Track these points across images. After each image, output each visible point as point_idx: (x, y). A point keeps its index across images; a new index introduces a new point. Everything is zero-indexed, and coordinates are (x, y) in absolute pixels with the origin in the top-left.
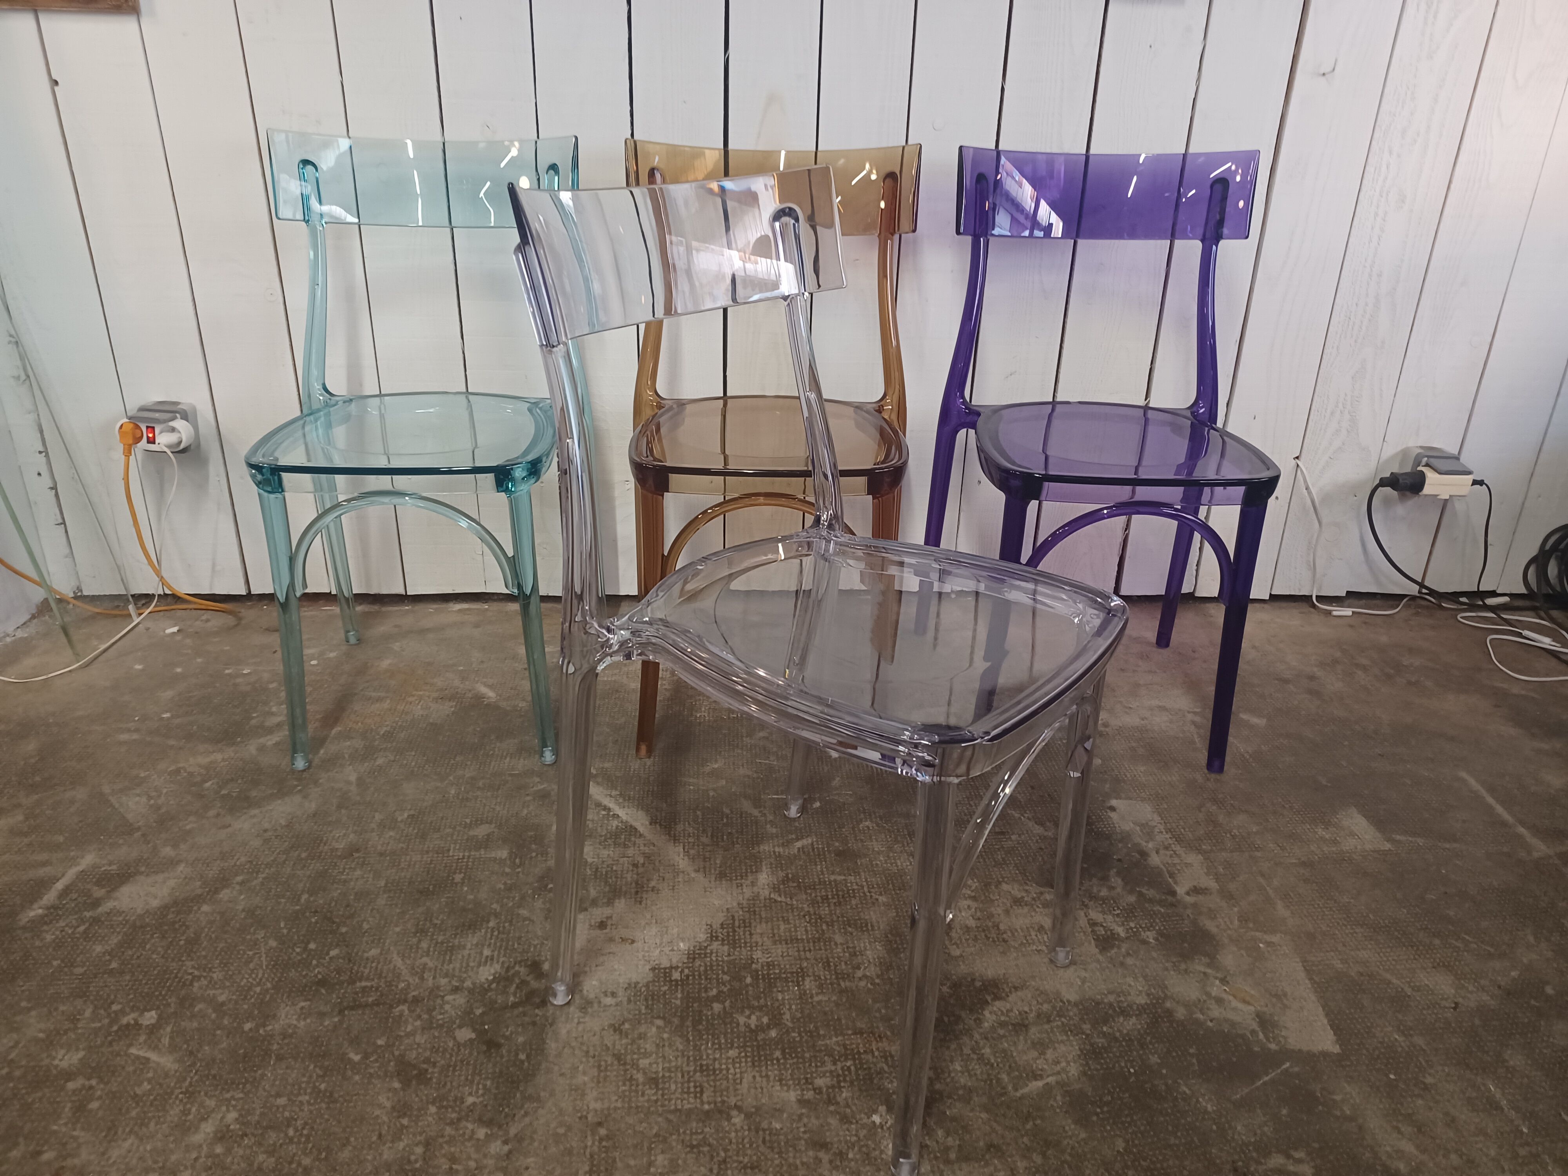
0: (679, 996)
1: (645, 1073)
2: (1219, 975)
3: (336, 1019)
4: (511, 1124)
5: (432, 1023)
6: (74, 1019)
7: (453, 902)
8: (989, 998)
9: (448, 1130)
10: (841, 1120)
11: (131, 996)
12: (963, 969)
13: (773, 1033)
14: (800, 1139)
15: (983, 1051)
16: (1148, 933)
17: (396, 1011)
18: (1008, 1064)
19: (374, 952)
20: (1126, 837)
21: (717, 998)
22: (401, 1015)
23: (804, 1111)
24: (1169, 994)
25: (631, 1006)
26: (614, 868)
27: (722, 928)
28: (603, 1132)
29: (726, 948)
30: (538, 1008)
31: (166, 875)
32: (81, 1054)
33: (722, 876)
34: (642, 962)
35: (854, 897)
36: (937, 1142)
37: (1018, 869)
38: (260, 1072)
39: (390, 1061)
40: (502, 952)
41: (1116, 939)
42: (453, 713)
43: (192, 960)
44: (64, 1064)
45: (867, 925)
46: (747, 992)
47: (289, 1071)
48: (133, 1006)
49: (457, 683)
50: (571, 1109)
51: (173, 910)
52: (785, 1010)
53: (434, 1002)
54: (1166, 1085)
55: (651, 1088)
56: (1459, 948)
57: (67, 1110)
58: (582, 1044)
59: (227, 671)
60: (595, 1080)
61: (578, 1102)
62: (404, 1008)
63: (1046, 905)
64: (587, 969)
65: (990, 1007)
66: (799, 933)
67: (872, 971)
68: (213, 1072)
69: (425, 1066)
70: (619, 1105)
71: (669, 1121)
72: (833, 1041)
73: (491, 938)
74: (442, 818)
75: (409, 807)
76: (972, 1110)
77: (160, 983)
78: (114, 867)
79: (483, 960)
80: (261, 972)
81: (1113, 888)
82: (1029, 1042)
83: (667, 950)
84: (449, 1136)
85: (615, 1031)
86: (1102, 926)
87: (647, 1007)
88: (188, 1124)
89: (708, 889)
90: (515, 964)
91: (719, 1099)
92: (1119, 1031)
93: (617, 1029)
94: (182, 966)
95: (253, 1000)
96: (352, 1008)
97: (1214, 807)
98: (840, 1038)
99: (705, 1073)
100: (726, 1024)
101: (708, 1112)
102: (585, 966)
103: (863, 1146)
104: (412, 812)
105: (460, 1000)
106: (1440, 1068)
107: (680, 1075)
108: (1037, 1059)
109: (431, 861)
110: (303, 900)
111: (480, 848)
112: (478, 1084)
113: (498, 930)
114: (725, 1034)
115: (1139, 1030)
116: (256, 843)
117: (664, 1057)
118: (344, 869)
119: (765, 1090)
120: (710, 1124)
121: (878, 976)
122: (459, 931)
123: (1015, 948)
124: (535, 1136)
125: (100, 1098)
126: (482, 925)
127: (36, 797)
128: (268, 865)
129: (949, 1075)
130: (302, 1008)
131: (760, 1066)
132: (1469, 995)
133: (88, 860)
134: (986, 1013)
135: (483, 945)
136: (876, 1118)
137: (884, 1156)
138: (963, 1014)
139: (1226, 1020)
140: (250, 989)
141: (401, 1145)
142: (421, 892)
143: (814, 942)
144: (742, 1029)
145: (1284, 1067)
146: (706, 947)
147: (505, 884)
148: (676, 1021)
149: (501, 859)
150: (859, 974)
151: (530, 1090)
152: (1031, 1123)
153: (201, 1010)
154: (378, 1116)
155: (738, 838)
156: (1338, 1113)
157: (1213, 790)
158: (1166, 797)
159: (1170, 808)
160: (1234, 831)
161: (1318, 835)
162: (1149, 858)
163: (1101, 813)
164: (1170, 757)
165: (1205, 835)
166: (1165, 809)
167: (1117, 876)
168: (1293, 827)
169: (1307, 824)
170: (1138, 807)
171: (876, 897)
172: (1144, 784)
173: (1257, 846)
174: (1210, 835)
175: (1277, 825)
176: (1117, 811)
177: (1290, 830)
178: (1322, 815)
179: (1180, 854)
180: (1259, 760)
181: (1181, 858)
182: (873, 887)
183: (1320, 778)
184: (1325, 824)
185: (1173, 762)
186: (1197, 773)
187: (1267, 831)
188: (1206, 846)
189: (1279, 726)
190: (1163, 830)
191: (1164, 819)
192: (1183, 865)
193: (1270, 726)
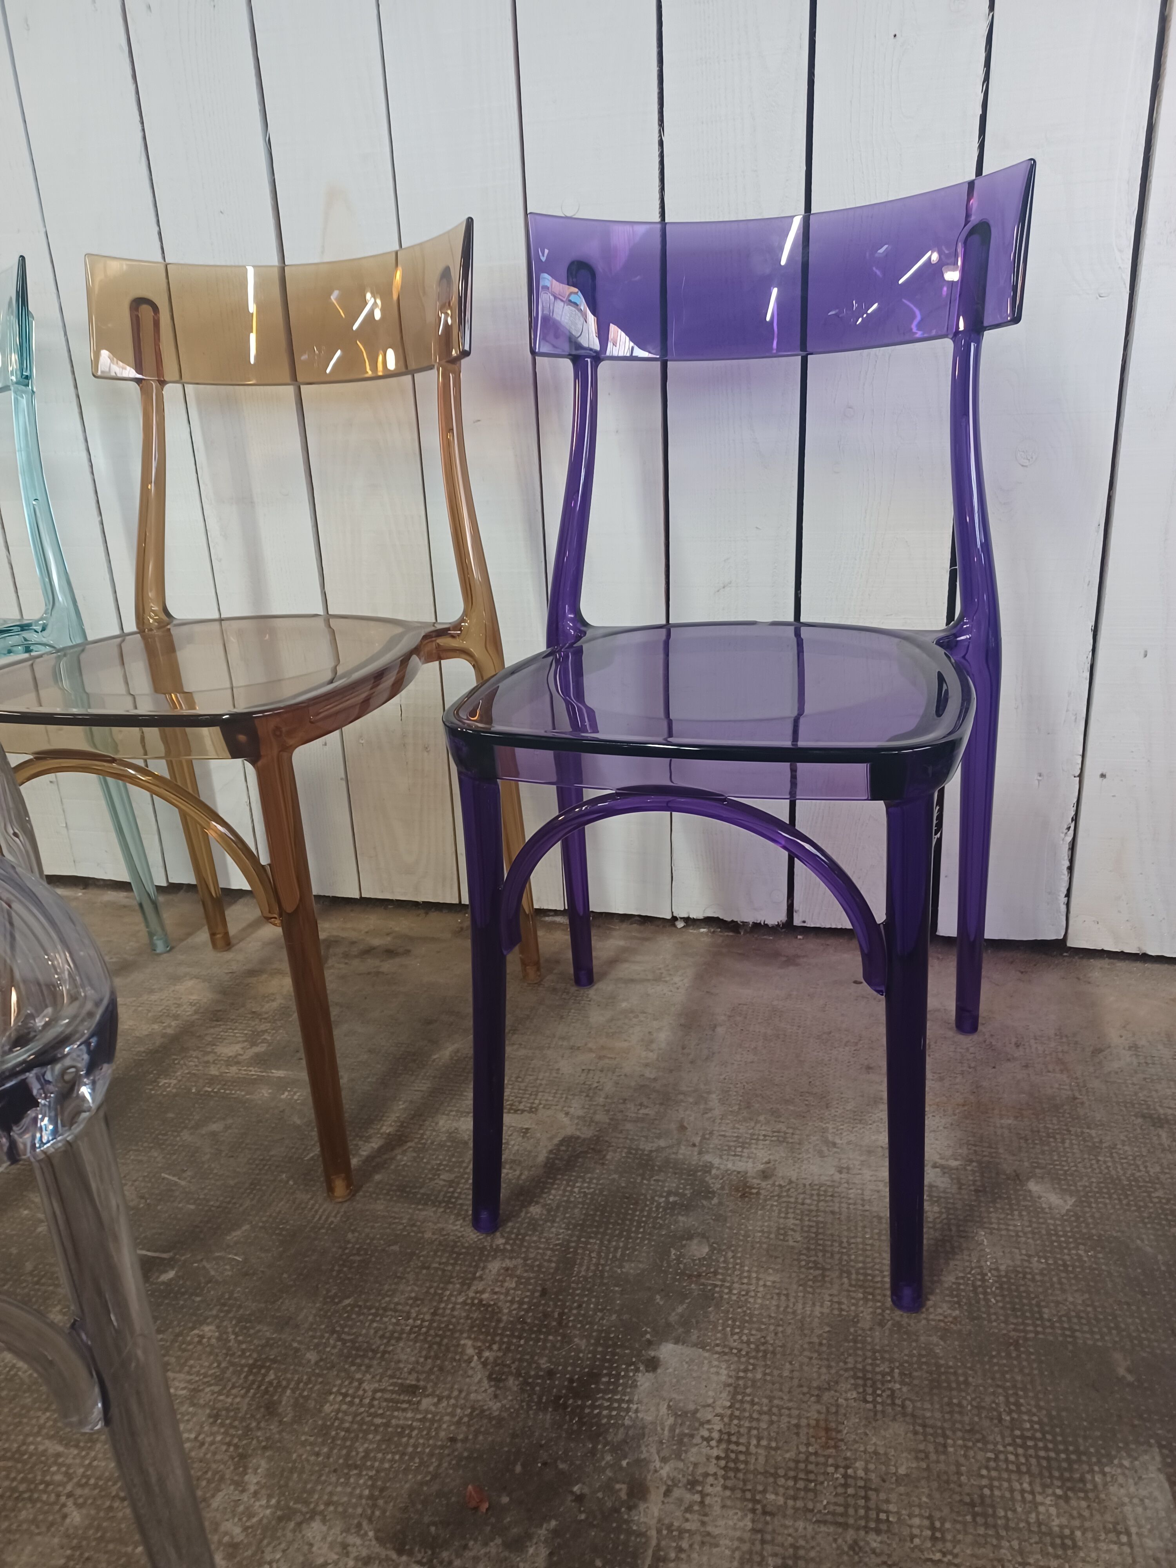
20: (632, 1439)
37: (371, 1488)
97: (853, 1395)
157: (874, 1352)
158: (774, 1353)
159: (765, 1380)
160: (857, 1464)
161: (1038, 1514)
162: (642, 1506)
163: (627, 1370)
164: (841, 1260)
165: (792, 1465)
166: (754, 1381)
167: (546, 1541)
168: (991, 1479)
169: (1027, 1478)
170: (705, 1368)
171: (70, 1507)
172: (751, 1316)
173: (883, 1516)
174: (802, 1466)
175: (958, 1465)
176: (659, 1371)
177: (981, 1488)
178: (1073, 1457)
179: (710, 1506)
180: (1009, 1289)
181: (706, 1519)
182: (86, 1483)
183: (1118, 1356)
184: (1069, 1484)
185: (837, 1273)
186: (870, 1304)
187: (928, 1479)
188: (777, 1494)
189: (1092, 1217)
190: (716, 1435)
191: (737, 1405)
192: (698, 1538)
193: (1076, 1215)
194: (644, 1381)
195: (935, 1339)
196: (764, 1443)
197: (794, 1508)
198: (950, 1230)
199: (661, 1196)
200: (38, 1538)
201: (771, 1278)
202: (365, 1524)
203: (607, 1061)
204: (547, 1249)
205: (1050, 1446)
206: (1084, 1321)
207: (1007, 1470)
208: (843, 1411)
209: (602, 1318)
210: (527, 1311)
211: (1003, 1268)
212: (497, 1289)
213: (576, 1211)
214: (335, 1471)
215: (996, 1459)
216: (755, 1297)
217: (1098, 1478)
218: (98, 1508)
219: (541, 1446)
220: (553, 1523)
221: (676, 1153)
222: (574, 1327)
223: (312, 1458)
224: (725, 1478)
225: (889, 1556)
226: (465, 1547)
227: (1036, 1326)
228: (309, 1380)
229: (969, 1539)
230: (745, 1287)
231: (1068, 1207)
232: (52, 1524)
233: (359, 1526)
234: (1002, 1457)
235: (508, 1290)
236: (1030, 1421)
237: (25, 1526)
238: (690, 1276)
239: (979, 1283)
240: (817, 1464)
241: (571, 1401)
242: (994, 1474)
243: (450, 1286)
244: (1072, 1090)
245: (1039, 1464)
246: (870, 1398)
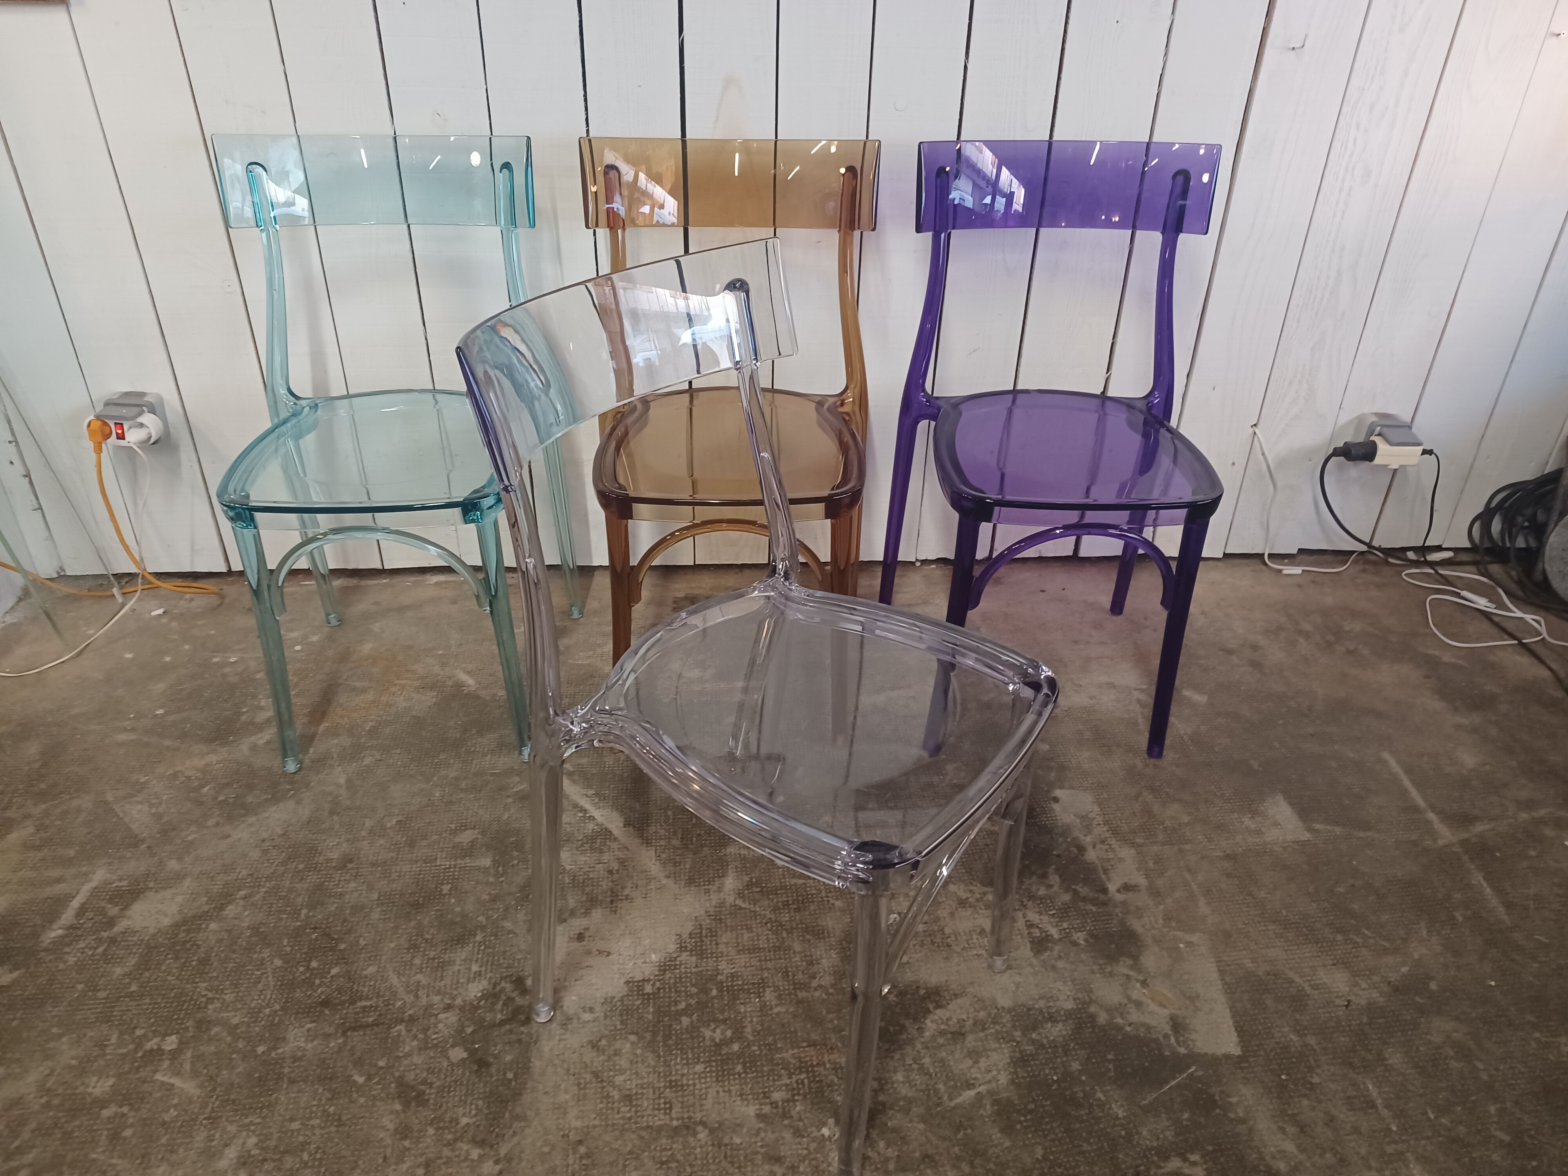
0: (651, 1010)
1: (620, 1090)
2: (1141, 978)
3: (340, 1041)
4: (501, 1144)
5: (427, 1043)
6: (101, 1045)
7: (442, 915)
8: (931, 1006)
9: (446, 1152)
10: (794, 1133)
11: (152, 1020)
12: (909, 976)
13: (736, 1047)
14: (757, 1153)
15: (923, 1061)
16: (1079, 934)
17: (394, 1031)
18: (945, 1074)
19: (372, 969)
20: (1066, 831)
21: (685, 1012)
22: (399, 1036)
23: (761, 1125)
24: (1094, 998)
25: (608, 1022)
26: (591, 876)
27: (691, 938)
28: (582, 1150)
29: (694, 959)
30: (523, 1025)
31: (173, 891)
32: (111, 1081)
33: (691, 881)
34: (617, 976)
35: (813, 902)
36: (879, 1153)
37: (965, 868)
38: (274, 1096)
39: (391, 1083)
40: (489, 967)
41: (1049, 941)
42: (435, 704)
43: (204, 982)
44: (97, 1092)
45: (823, 933)
46: (713, 1005)
47: (300, 1095)
48: (155, 1031)
49: (437, 669)
50: (554, 1127)
51: (184, 928)
52: (746, 1023)
53: (429, 1021)
54: (1084, 1091)
55: (625, 1105)
56: (1358, 943)
57: (103, 1138)
58: (563, 1061)
59: (215, 660)
60: (576, 1098)
61: (560, 1121)
62: (401, 1027)
63: (987, 907)
64: (567, 984)
65: (931, 1017)
66: (761, 942)
67: (827, 980)
68: (232, 1097)
69: (422, 1087)
70: (597, 1122)
71: (642, 1138)
72: (788, 1055)
73: (478, 953)
74: (429, 823)
75: (397, 812)
76: (911, 1121)
77: (177, 1006)
78: (125, 883)
79: (472, 976)
80: (269, 992)
81: (1051, 886)
82: (965, 1050)
83: (640, 961)
84: (447, 1157)
85: (593, 1047)
86: (1038, 927)
87: (622, 1022)
88: (213, 1149)
89: (678, 897)
90: (501, 979)
91: (686, 1115)
92: (1046, 1037)
93: (594, 1045)
94: (196, 988)
95: (263, 1023)
96: (354, 1029)
97: (1151, 797)
98: (796, 1051)
99: (674, 1089)
100: (693, 1038)
101: (676, 1127)
102: (565, 980)
103: (813, 1159)
104: (400, 818)
105: (451, 1018)
106: (1326, 1067)
107: (651, 1091)
108: (971, 1067)
109: (421, 871)
110: (302, 916)
111: (465, 856)
112: (471, 1104)
113: (484, 943)
114: (692, 1049)
115: (1064, 1036)
116: (255, 854)
117: (637, 1073)
118: (340, 881)
119: (727, 1105)
120: (678, 1141)
121: (832, 986)
122: (448, 946)
123: (958, 953)
124: (523, 1155)
125: (132, 1125)
126: (469, 939)
127: (44, 806)
128: (269, 878)
129: (892, 1087)
130: (309, 1030)
131: (723, 1081)
132: (1361, 993)
133: (100, 875)
134: (928, 1021)
135: (471, 960)
136: (825, 1131)
137: (830, 1168)
138: (907, 1023)
139: (1143, 1024)
140: (260, 1011)
141: (404, 1167)
142: (412, 906)
143: (775, 951)
144: (708, 1043)
145: (1191, 1070)
146: (676, 958)
147: (489, 894)
148: (648, 1036)
149: (485, 868)
150: (815, 983)
151: (518, 1110)
152: (962, 1133)
153: (217, 1034)
154: (382, 1139)
155: (706, 840)
156: (1232, 1115)
157: (1150, 778)
159: (1110, 798)
160: (1166, 822)
161: (1245, 825)
162: (1086, 853)
163: (1046, 804)
165: (1140, 827)
166: (1105, 799)
167: (1055, 873)
168: (1221, 817)
169: (1235, 814)
170: (1080, 797)
171: (832, 901)
172: (1087, 772)
173: (1186, 838)
174: (1144, 827)
175: (1206, 814)
176: (1060, 802)
177: (1219, 820)
178: (1250, 802)
179: (1115, 848)
180: (1196, 742)
181: (1115, 853)
183: (1252, 762)
184: (1252, 812)
187: (1197, 821)
188: (1139, 839)
189: (1218, 703)
190: (1101, 822)
191: (1103, 809)
192: (1116, 860)
194: (1055, 806)
195: (1174, 768)
196: (1123, 821)
197: (1149, 842)
205: (1240, 800)
206: (1233, 750)
207: (1226, 812)
208: (1150, 803)
215: (1221, 809)
216: (1084, 764)
217: (1262, 808)
224: (1115, 837)
227: (1214, 755)
230: (1076, 760)
231: (1206, 700)
236: (1228, 793)
238: (1048, 760)
239: (1181, 741)
240: (1150, 825)
242: (1222, 814)
245: (1238, 807)
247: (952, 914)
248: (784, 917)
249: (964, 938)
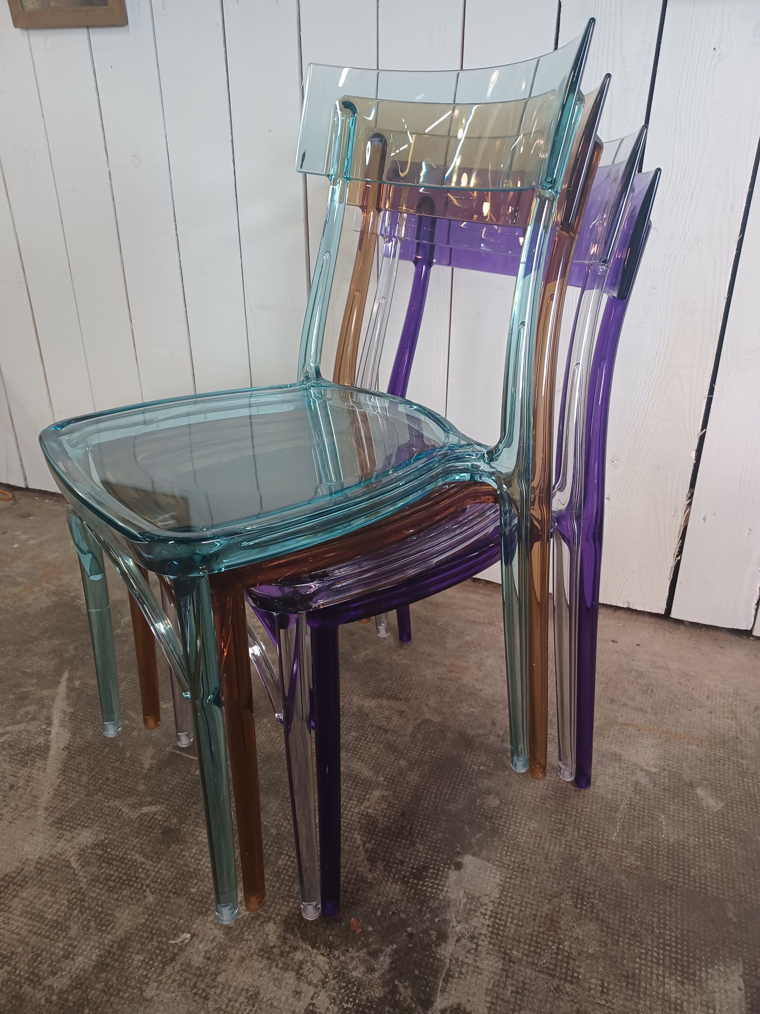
20: (442, 907)
33: (58, 821)
35: (131, 886)
42: (48, 607)
45: (109, 925)
66: (50, 910)
67: (62, 983)
81: (372, 970)
89: (35, 832)
121: (60, 992)
143: (52, 926)
157: (586, 879)
158: (528, 870)
159: (521, 886)
160: (566, 943)
161: (664, 988)
162: (443, 945)
163: (444, 867)
164: (575, 820)
165: (529, 937)
166: (514, 885)
167: (390, 955)
168: (641, 964)
169: (662, 968)
170: (488, 873)
171: (148, 893)
172: (518, 846)
173: (576, 975)
174: (534, 938)
175: (623, 953)
176: (462, 870)
177: (634, 968)
178: (691, 960)
179: (480, 952)
180: (673, 855)
181: (477, 959)
182: (156, 881)
183: (730, 905)
184: (685, 975)
185: (572, 828)
186: (588, 850)
187: (604, 958)
188: (518, 952)
189: (733, 817)
190: (489, 913)
191: (503, 898)
192: (471, 968)
193: (723, 814)
194: (453, 875)
195: (623, 877)
196: (515, 921)
197: (527, 961)
198: (644, 812)
199: (476, 765)
200: (132, 906)
201: (533, 825)
202: (296, 929)
203: (454, 674)
204: (407, 788)
205: (679, 951)
206: (714, 881)
207: (651, 961)
208: (562, 911)
209: (434, 834)
210: (392, 823)
211: (671, 840)
212: (377, 808)
213: (426, 767)
214: (282, 897)
215: (646, 954)
216: (522, 835)
217: (703, 975)
218: (162, 896)
219: (393, 903)
220: (395, 946)
221: (488, 739)
222: (417, 837)
223: (271, 889)
224: (491, 938)
225: (575, 997)
226: (347, 951)
227: (684, 879)
228: (272, 844)
229: (622, 996)
230: (517, 828)
231: (718, 808)
232: (139, 900)
233: (293, 929)
234: (650, 953)
235: (383, 809)
236: (670, 935)
237: (125, 899)
238: (486, 817)
239: (655, 847)
240: (543, 939)
241: (411, 880)
242: (643, 962)
243: (351, 802)
244: (736, 732)
245: (670, 960)
246: (579, 906)
247: (243, 959)
248: (94, 892)
249: (230, 996)
